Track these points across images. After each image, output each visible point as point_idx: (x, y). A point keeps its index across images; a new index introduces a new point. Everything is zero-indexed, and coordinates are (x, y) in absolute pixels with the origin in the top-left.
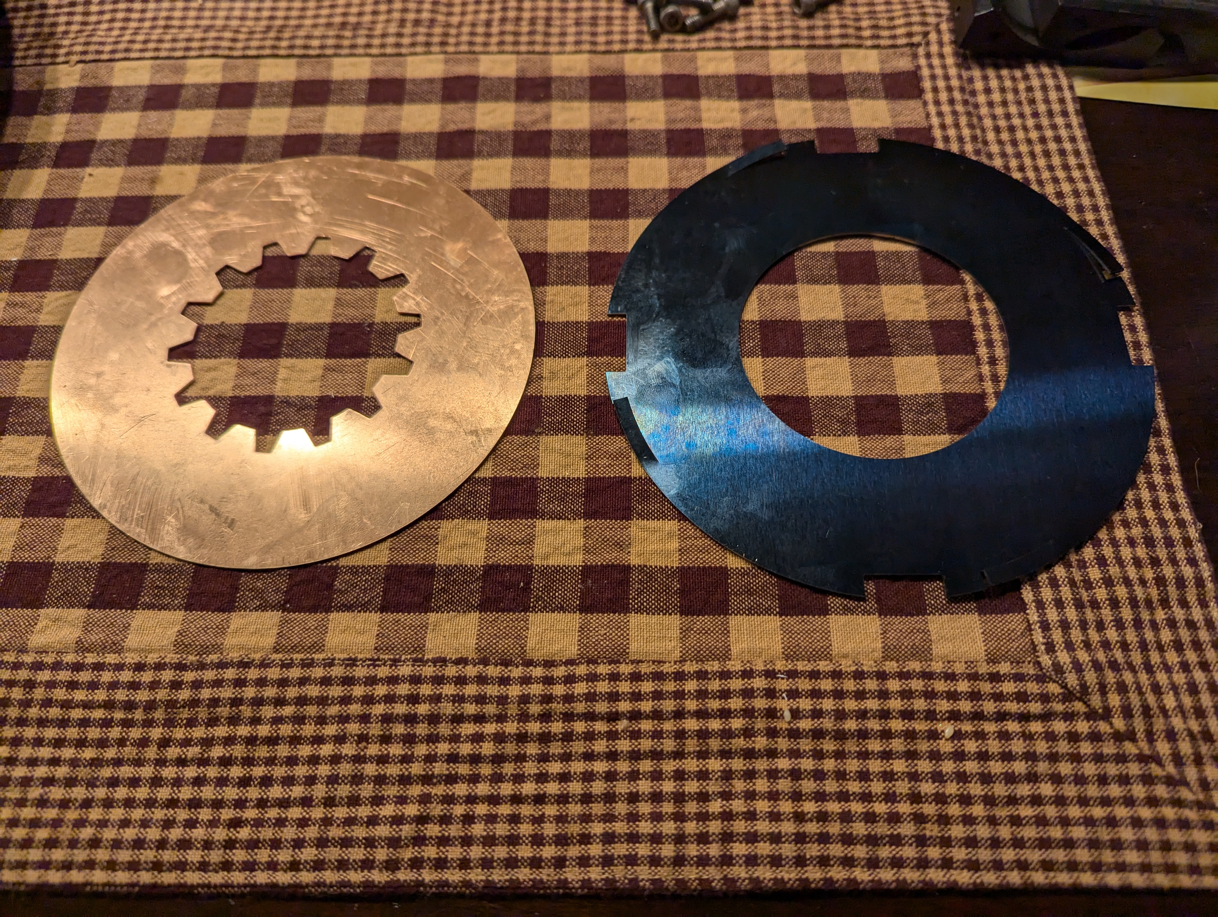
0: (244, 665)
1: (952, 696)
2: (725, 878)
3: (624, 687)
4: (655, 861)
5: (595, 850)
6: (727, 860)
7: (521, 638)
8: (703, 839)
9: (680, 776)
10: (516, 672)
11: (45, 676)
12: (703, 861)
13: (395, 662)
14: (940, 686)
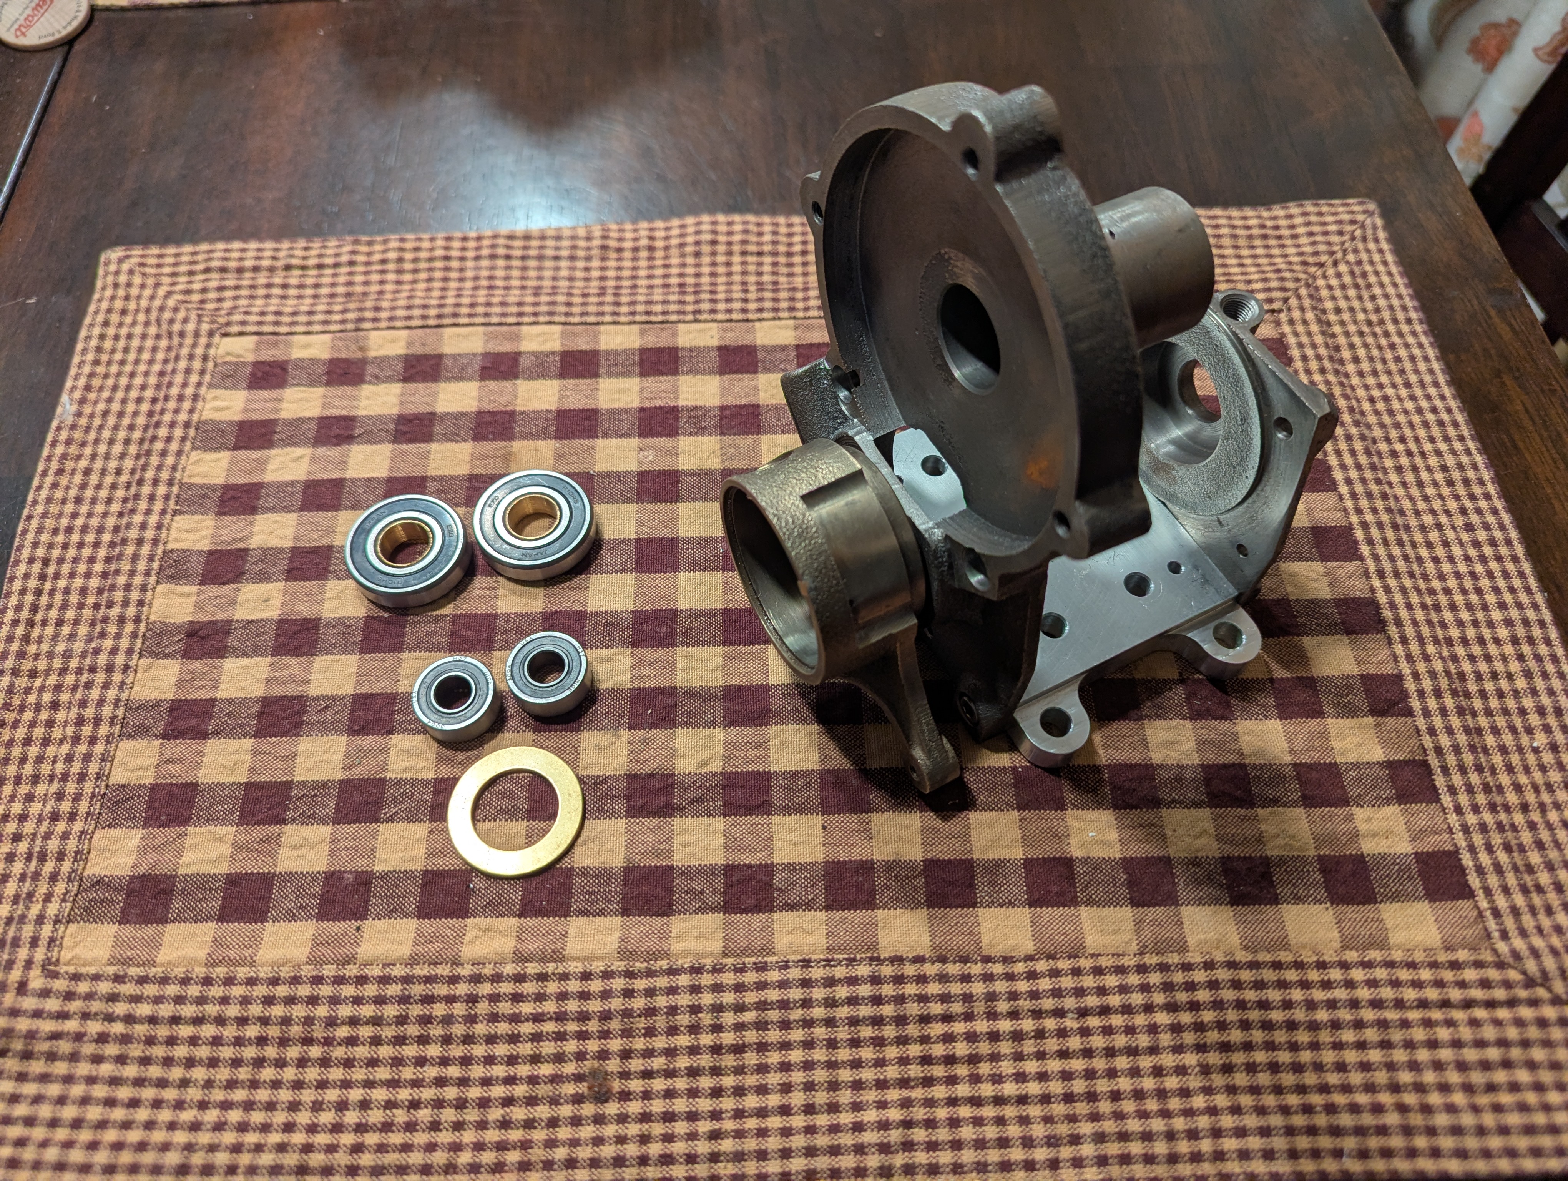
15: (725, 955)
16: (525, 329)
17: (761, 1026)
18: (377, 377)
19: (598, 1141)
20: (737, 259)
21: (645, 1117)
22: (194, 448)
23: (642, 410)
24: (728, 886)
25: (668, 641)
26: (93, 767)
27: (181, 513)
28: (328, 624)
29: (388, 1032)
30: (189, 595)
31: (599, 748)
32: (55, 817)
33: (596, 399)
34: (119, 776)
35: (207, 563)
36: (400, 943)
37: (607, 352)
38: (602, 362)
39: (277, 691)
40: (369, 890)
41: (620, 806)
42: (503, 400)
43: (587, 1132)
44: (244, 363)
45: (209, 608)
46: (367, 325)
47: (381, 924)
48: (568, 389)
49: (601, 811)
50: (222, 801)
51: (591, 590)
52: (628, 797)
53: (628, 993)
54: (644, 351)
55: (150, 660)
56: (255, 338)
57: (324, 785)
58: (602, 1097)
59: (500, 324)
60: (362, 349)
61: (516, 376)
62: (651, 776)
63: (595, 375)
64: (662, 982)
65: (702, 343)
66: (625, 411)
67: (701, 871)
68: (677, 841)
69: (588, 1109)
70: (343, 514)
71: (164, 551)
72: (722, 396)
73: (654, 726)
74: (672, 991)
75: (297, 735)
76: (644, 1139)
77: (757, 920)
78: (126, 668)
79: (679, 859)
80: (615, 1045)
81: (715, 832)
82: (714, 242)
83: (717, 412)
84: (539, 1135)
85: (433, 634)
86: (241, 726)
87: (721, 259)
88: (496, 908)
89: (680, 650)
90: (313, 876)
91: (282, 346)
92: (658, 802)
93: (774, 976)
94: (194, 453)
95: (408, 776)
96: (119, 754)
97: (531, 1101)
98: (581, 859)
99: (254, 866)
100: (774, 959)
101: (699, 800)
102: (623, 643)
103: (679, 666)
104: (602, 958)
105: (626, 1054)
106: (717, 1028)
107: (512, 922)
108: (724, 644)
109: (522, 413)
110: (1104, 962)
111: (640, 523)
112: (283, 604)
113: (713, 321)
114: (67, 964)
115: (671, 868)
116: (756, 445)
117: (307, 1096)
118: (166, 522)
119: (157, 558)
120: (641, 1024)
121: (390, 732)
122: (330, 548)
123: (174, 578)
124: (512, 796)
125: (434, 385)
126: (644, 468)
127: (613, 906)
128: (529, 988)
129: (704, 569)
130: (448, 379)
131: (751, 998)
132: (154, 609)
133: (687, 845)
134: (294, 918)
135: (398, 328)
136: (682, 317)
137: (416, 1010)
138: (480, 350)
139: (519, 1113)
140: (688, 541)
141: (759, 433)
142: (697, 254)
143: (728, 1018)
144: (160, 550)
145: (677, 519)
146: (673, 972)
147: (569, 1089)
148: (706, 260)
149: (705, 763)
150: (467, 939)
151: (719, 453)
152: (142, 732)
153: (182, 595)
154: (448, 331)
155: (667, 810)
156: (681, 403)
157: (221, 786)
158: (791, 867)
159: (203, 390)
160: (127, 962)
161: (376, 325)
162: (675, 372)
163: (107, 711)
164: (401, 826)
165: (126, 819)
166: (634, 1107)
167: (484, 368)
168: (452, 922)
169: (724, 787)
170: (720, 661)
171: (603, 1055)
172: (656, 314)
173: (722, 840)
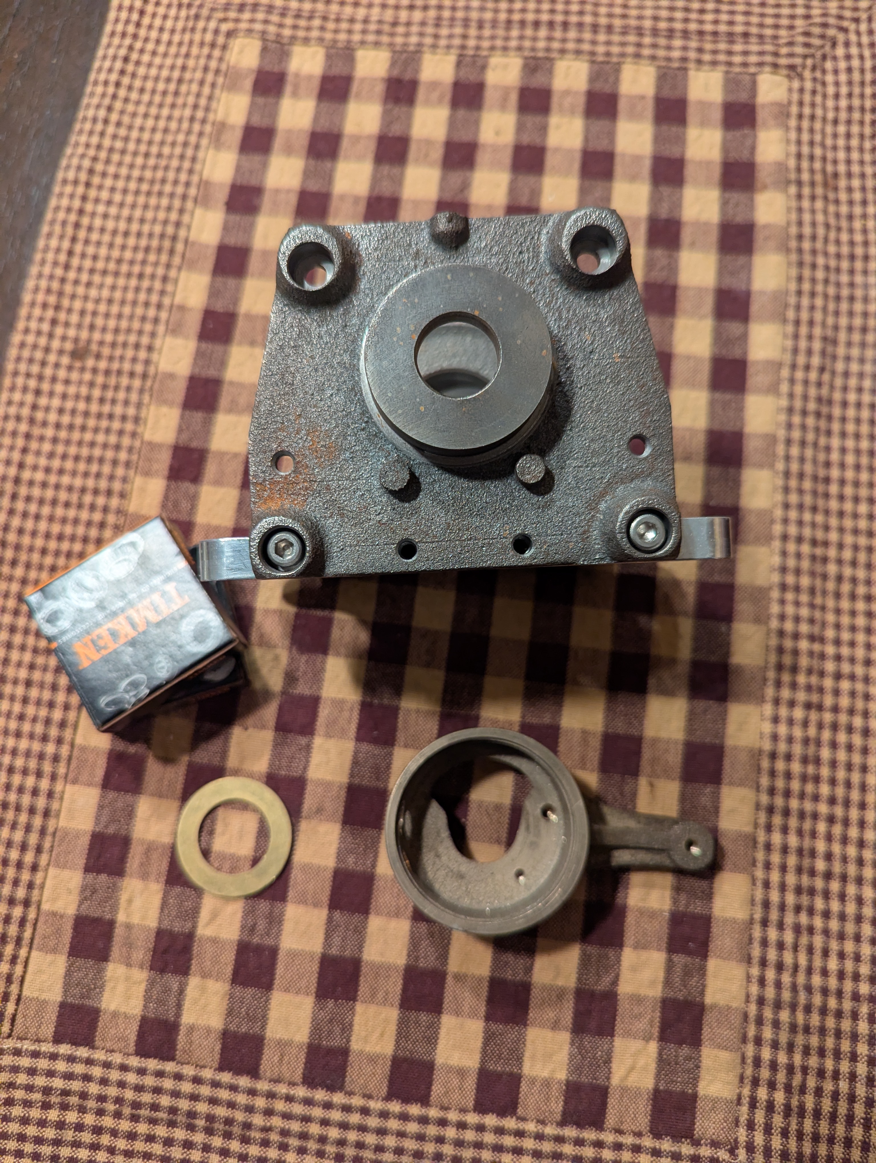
0: (137, 420)
11: (158, 286)
14: (9, 949)
15: (144, 442)
16: (779, 327)
17: (90, 460)
18: (728, 202)
19: (48, 350)
22: (659, 67)
24: (191, 450)
26: (371, 38)
27: (591, 66)
28: (467, 176)
29: (146, 228)
32: (338, 21)
33: (683, 387)
34: (360, 54)
35: (539, 90)
37: (741, 402)
38: (728, 396)
39: (413, 147)
40: (245, 213)
43: (56, 344)
44: (755, 96)
45: (496, 95)
46: (793, 190)
47: (220, 222)
53: (132, 375)
54: (740, 436)
55: (454, 62)
56: (784, 100)
57: (330, 182)
58: (74, 355)
60: (765, 187)
61: (717, 318)
63: (714, 388)
64: (134, 398)
65: (745, 492)
67: (208, 431)
69: (69, 346)
70: (574, 182)
71: (553, 59)
74: (126, 403)
77: (164, 468)
78: (449, 47)
79: (221, 419)
80: (103, 365)
81: (235, 446)
90: (263, 179)
93: (120, 472)
94: (653, 69)
96: (379, 52)
98: (238, 350)
99: (278, 142)
100: (132, 475)
104: (160, 361)
105: (95, 371)
106: (96, 430)
107: (202, 305)
109: (672, 324)
112: (492, 145)
113: (774, 505)
114: (235, 43)
115: (215, 412)
117: (121, 184)
118: (583, 56)
119: (548, 54)
120: (112, 382)
122: (541, 172)
123: (526, 68)
125: (715, 248)
127: (197, 371)
128: (152, 313)
130: (720, 261)
131: (109, 455)
132: (500, 58)
134: (237, 169)
135: (788, 216)
136: (781, 474)
137: (155, 244)
138: (755, 288)
139: (78, 305)
144: (554, 55)
146: (139, 404)
147: (84, 335)
150: (196, 275)
152: (395, 64)
157: (344, 119)
158: (196, 497)
159: (722, 68)
160: (228, 75)
161: (793, 198)
162: (710, 463)
165: (330, 64)
166: (62, 374)
167: (731, 291)
171: (98, 357)
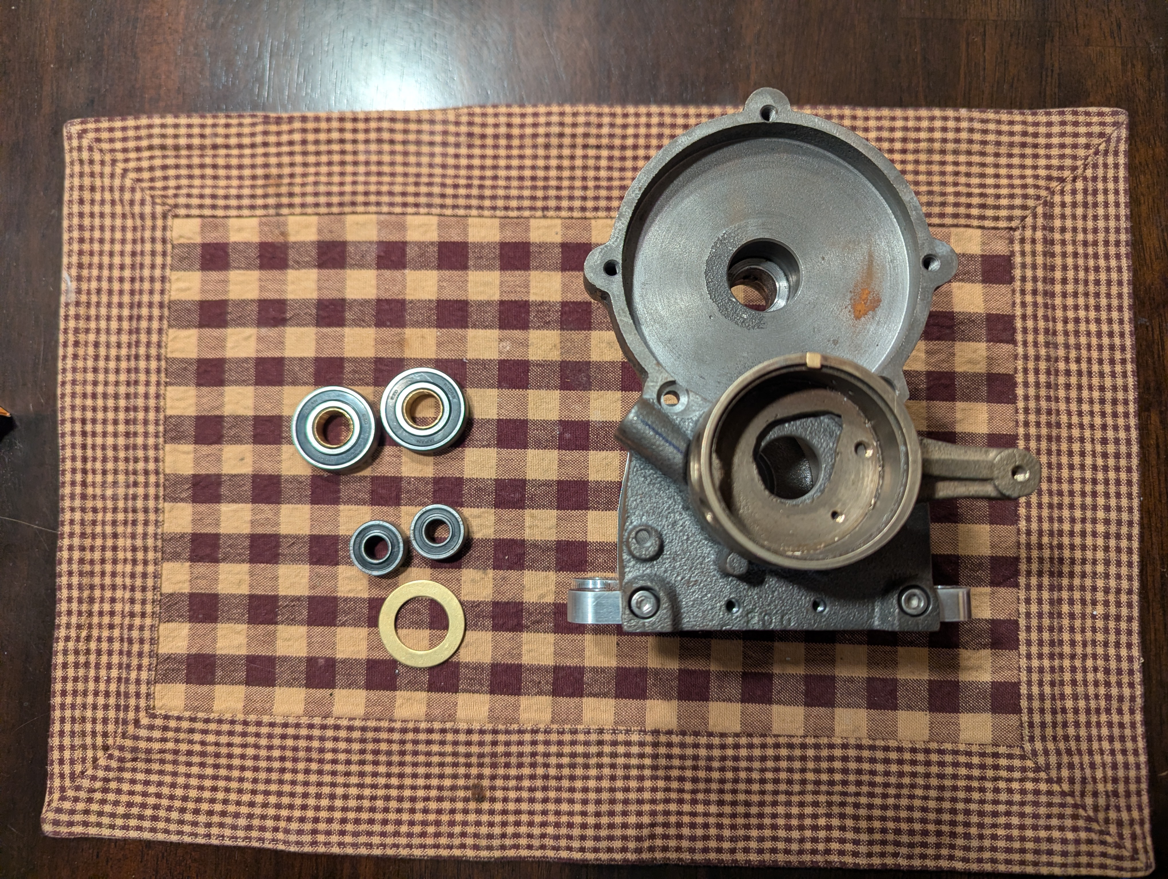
0: (535, 732)
1: (969, 766)
2: (826, 861)
3: (770, 752)
4: (787, 852)
5: (753, 845)
6: (828, 852)
7: (705, 720)
8: (815, 840)
9: (801, 804)
10: (703, 740)
11: (410, 736)
12: (814, 852)
13: (627, 732)
14: (962, 759)
15: (552, 722)
16: (409, 218)
17: (573, 766)
18: (298, 263)
19: (478, 824)
20: (579, 152)
21: (504, 812)
22: (170, 326)
23: (502, 303)
24: (556, 679)
25: (519, 504)
26: (150, 582)
27: (171, 384)
28: (286, 480)
29: (355, 758)
30: (188, 453)
31: (473, 581)
32: (132, 615)
33: (466, 291)
34: (167, 588)
35: (197, 427)
36: (357, 705)
37: (475, 245)
38: (471, 255)
39: (260, 530)
40: (334, 670)
41: (489, 623)
42: (396, 289)
43: (472, 817)
44: (194, 244)
45: (204, 464)
46: (285, 211)
47: (344, 692)
48: (445, 280)
49: (476, 625)
50: (236, 607)
51: (467, 459)
52: (493, 618)
53: (494, 743)
54: (503, 245)
55: (171, 504)
56: (198, 221)
57: (298, 599)
58: (480, 799)
59: (390, 213)
60: (283, 234)
61: (404, 267)
62: (508, 603)
63: (465, 267)
64: (515, 738)
65: (549, 240)
66: (489, 303)
67: (539, 669)
68: (525, 648)
69: (472, 805)
70: (288, 390)
71: (165, 417)
72: (563, 292)
73: (510, 568)
74: (520, 743)
75: (277, 563)
76: (504, 824)
77: (573, 701)
78: (157, 510)
79: (526, 660)
80: (487, 771)
81: (548, 643)
82: (561, 135)
83: (558, 307)
84: (445, 818)
85: (359, 491)
86: (240, 555)
87: (566, 152)
88: (413, 686)
89: (528, 512)
90: (300, 659)
91: (221, 229)
92: (513, 622)
93: (581, 737)
94: (171, 331)
95: (351, 595)
96: (164, 572)
97: (440, 799)
98: (465, 657)
99: (263, 651)
100: (582, 727)
101: (538, 622)
102: (489, 505)
103: (527, 524)
104: (479, 721)
105: (493, 777)
106: (546, 766)
107: (424, 694)
108: (558, 508)
109: (411, 302)
110: (782, 740)
111: (500, 407)
112: (254, 462)
113: (558, 217)
114: (160, 708)
115: (520, 666)
116: (587, 338)
117: (312, 790)
118: (162, 392)
119: (161, 422)
120: (503, 760)
121: (337, 564)
122: (280, 418)
123: (175, 439)
124: (419, 613)
125: (342, 271)
126: (503, 357)
127: (485, 688)
128: (436, 737)
129: (545, 448)
130: (352, 266)
131: (567, 749)
132: (166, 464)
133: (530, 651)
134: (291, 685)
135: (310, 215)
136: (533, 213)
137: (370, 746)
138: (375, 238)
139: (433, 805)
140: (534, 422)
141: (590, 329)
142: (547, 146)
143: (553, 760)
144: (161, 416)
145: (527, 404)
146: (520, 732)
147: (461, 794)
148: (554, 152)
149: (543, 596)
150: (397, 704)
151: (559, 346)
152: (175, 557)
153: (184, 453)
154: (349, 219)
155: (518, 628)
156: (532, 298)
157: (233, 596)
158: (595, 670)
159: (168, 272)
160: (196, 709)
161: (292, 210)
162: (526, 267)
163: (150, 542)
164: (350, 629)
165: (178, 616)
166: (498, 806)
167: (379, 257)
168: (388, 693)
169: (555, 614)
170: (554, 521)
171: (480, 777)
172: (512, 209)
173: (552, 649)
